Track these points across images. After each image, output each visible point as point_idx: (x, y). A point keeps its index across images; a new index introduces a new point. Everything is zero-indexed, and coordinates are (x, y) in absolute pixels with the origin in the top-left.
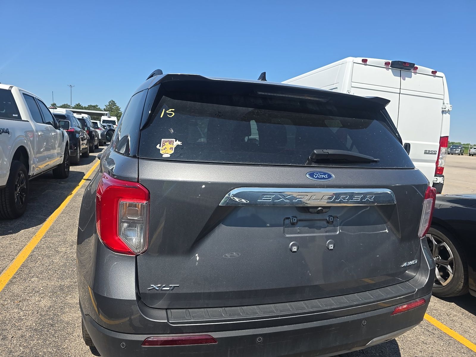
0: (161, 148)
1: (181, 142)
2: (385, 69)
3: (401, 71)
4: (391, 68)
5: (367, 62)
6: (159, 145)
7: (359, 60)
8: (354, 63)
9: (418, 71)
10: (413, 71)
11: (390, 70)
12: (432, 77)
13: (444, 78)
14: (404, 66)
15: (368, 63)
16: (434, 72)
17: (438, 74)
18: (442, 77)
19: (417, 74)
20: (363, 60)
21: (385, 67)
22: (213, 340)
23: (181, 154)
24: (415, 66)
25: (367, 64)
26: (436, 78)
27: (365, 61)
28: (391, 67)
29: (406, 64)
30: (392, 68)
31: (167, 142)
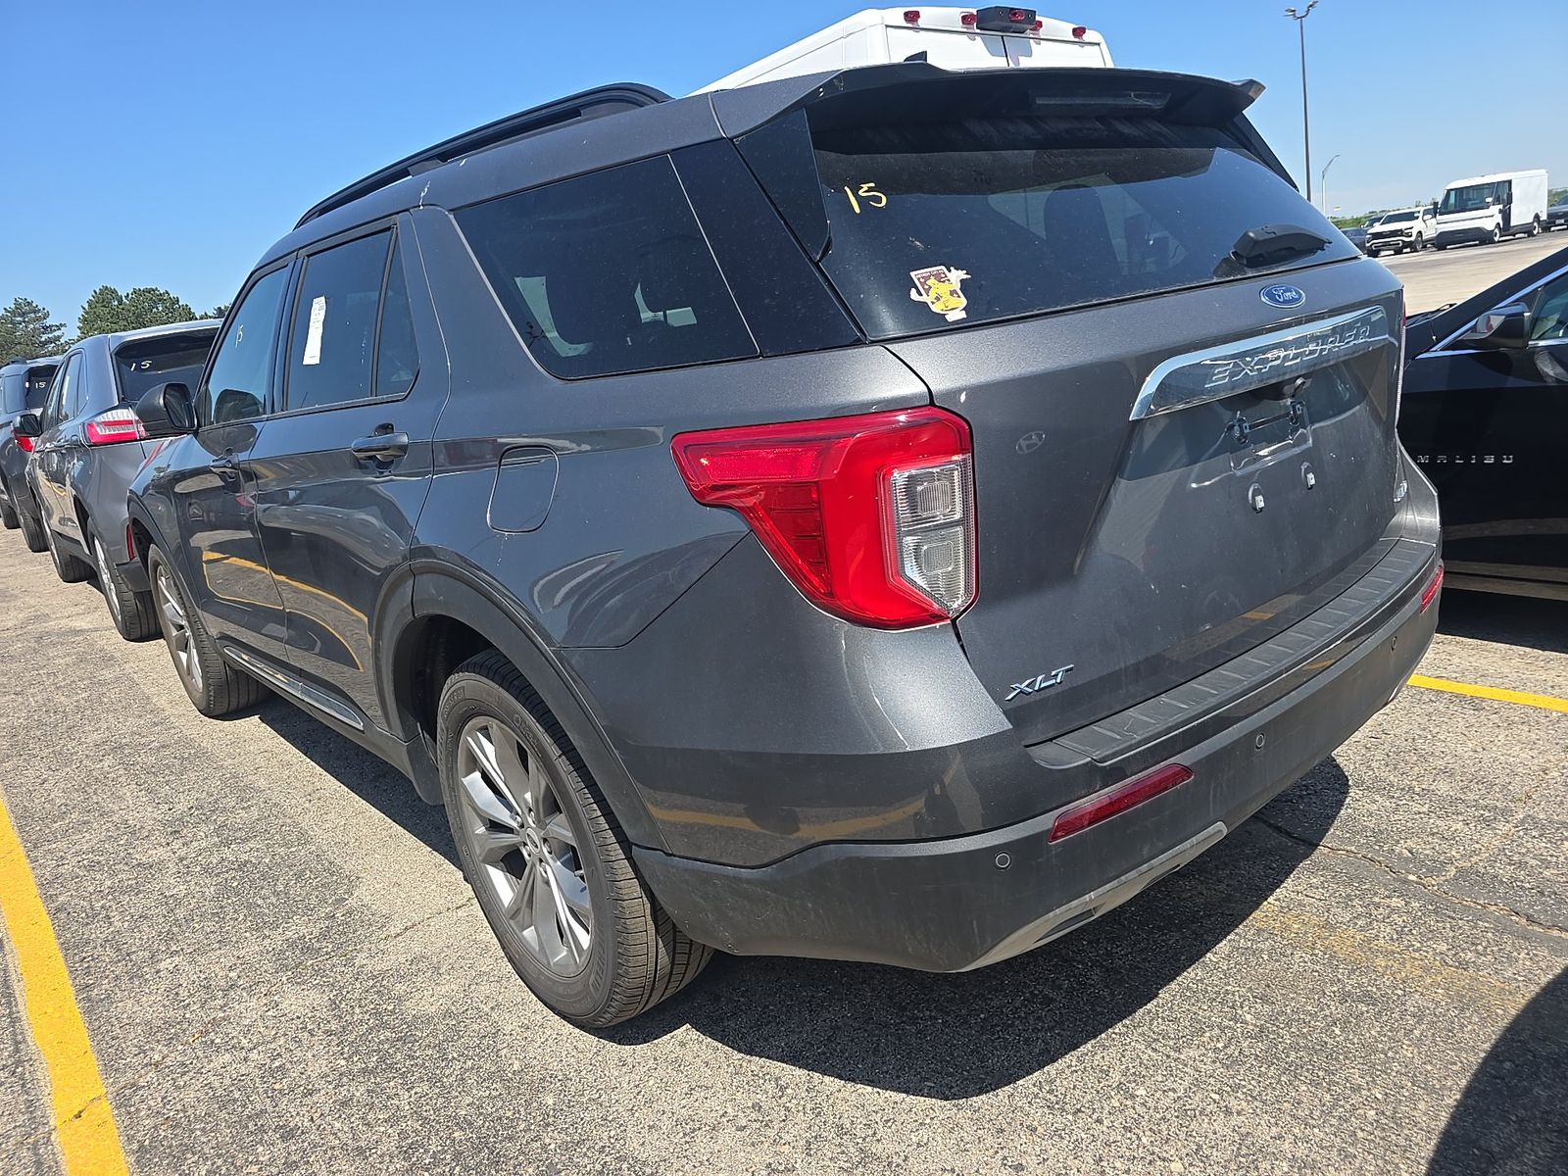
0: (924, 298)
1: (965, 272)
2: (965, 37)
3: (1002, 36)
4: (978, 31)
5: (919, 20)
6: (913, 291)
7: (896, 15)
8: (887, 26)
9: (1042, 33)
10: (1031, 36)
11: (978, 38)
12: (1077, 47)
13: (1104, 46)
14: (1012, 21)
15: (921, 22)
16: (1078, 32)
17: (1089, 36)
18: (1099, 44)
19: (1042, 42)
20: (906, 14)
21: (965, 30)
22: (1186, 771)
23: (989, 302)
24: (1038, 18)
25: (922, 26)
26: (1087, 47)
27: (912, 17)
28: (978, 28)
29: (1016, 13)
30: (983, 32)
31: (928, 278)
